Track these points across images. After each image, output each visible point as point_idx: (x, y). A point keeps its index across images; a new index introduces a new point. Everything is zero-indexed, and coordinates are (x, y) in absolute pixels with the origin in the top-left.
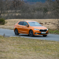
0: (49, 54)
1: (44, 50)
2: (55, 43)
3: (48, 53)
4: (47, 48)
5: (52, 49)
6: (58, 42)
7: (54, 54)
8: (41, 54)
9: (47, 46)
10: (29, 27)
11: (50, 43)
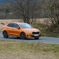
0: (9, 54)
1: (5, 49)
2: (16, 43)
3: (8, 52)
4: (8, 48)
5: (13, 48)
6: (18, 42)
7: (14, 54)
8: (2, 54)
9: (8, 45)
10: (20, 29)
11: (11, 42)
